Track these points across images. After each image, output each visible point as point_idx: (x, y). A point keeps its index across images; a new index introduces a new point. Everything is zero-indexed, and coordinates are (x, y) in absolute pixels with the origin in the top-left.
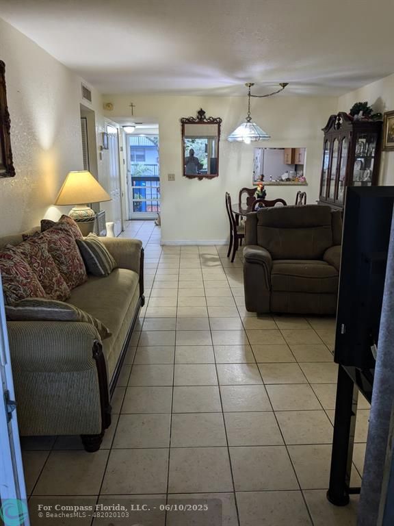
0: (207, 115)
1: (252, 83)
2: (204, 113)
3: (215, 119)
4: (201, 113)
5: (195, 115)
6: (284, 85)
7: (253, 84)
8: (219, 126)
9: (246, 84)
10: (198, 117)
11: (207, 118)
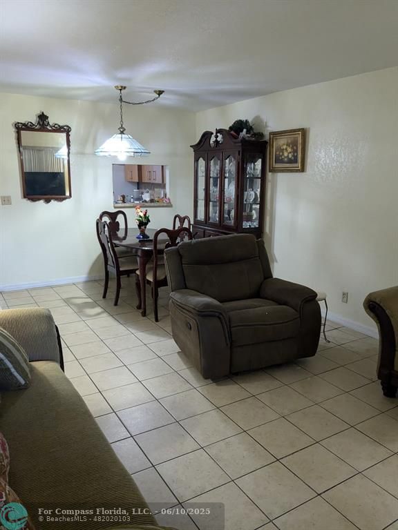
0: (52, 121)
1: (124, 85)
2: (48, 117)
3: (62, 127)
4: (43, 117)
5: (33, 119)
6: (160, 93)
7: (125, 88)
8: (68, 136)
9: (117, 87)
10: (39, 123)
11: (51, 124)
